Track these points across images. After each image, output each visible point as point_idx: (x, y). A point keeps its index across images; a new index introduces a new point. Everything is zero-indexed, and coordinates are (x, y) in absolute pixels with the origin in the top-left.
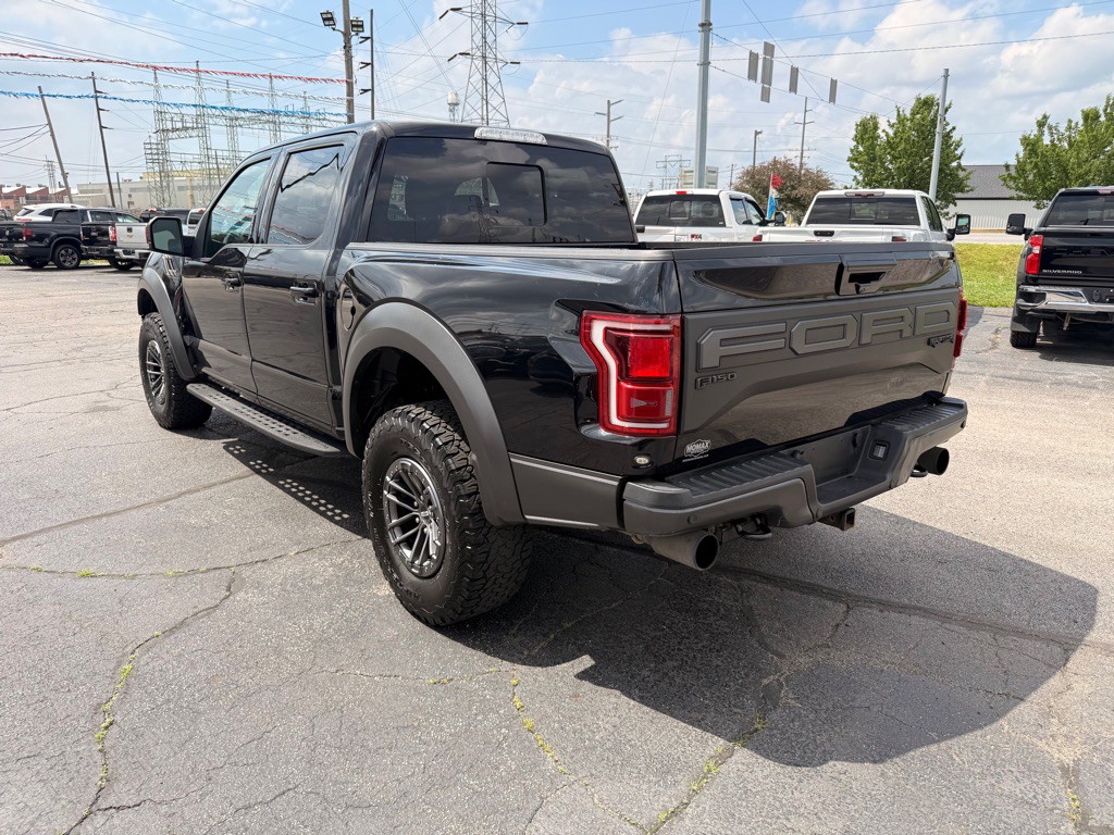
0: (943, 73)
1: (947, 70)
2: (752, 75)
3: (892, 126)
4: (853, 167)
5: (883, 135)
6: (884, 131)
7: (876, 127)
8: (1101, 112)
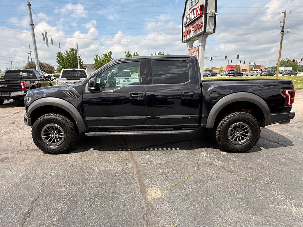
0: (76, 44)
1: (77, 43)
2: (44, 40)
3: (66, 54)
4: (58, 63)
5: (64, 56)
6: (64, 55)
7: (62, 54)
8: (107, 55)
